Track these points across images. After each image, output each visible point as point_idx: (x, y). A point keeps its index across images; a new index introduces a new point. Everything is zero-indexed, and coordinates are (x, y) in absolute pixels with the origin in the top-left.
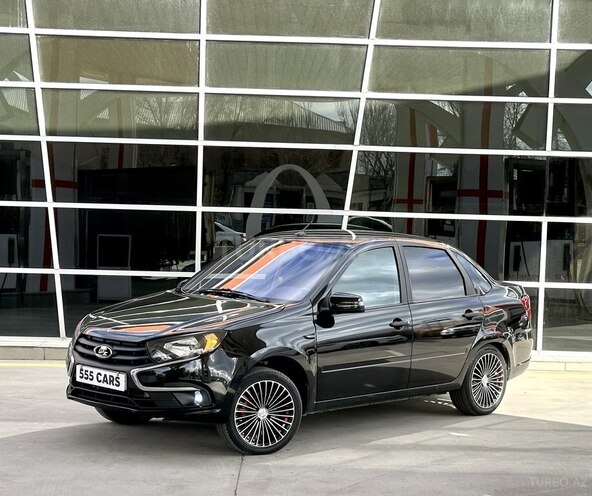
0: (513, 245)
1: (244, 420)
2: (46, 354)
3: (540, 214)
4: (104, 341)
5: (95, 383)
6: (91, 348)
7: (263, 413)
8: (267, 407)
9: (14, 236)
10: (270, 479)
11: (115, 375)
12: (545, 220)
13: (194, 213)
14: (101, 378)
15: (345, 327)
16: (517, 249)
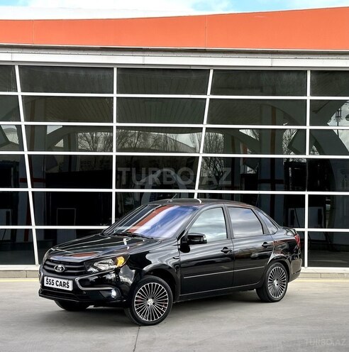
0: (290, 210)
1: (140, 306)
2: (27, 274)
3: (304, 190)
4: (60, 262)
5: (55, 286)
6: (53, 267)
7: (150, 302)
8: (153, 298)
9: (10, 210)
10: (155, 339)
11: (66, 281)
12: (307, 193)
13: (111, 193)
14: (58, 283)
15: (196, 252)
16: (292, 212)
